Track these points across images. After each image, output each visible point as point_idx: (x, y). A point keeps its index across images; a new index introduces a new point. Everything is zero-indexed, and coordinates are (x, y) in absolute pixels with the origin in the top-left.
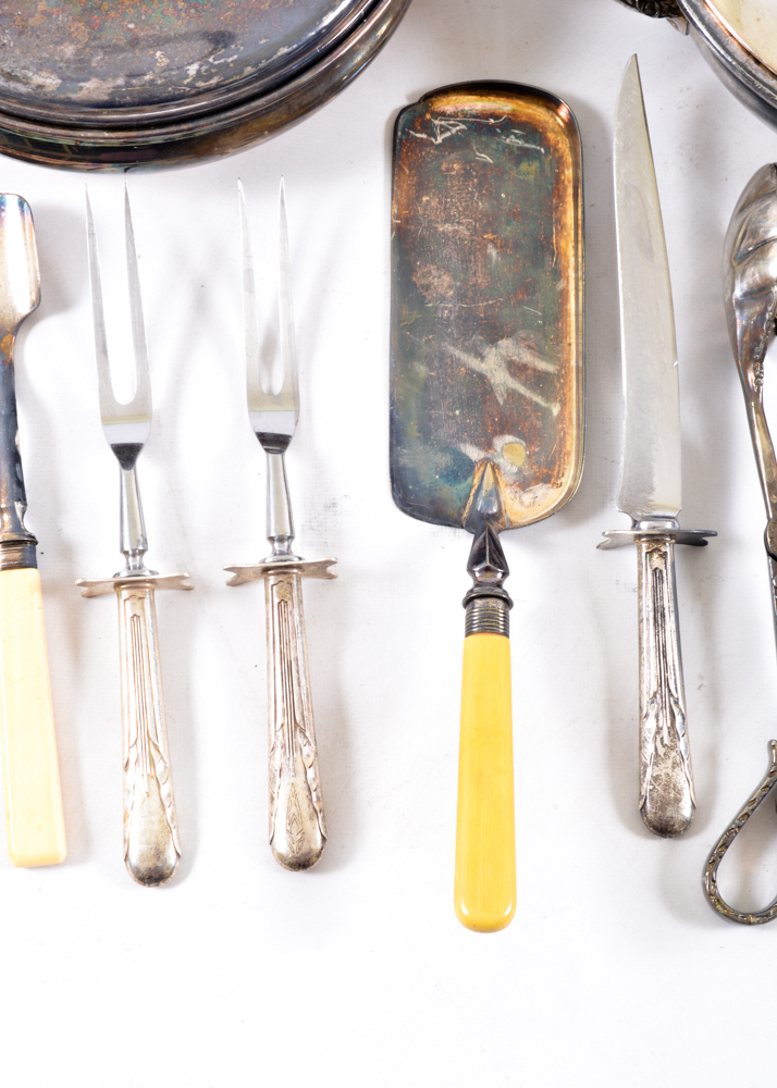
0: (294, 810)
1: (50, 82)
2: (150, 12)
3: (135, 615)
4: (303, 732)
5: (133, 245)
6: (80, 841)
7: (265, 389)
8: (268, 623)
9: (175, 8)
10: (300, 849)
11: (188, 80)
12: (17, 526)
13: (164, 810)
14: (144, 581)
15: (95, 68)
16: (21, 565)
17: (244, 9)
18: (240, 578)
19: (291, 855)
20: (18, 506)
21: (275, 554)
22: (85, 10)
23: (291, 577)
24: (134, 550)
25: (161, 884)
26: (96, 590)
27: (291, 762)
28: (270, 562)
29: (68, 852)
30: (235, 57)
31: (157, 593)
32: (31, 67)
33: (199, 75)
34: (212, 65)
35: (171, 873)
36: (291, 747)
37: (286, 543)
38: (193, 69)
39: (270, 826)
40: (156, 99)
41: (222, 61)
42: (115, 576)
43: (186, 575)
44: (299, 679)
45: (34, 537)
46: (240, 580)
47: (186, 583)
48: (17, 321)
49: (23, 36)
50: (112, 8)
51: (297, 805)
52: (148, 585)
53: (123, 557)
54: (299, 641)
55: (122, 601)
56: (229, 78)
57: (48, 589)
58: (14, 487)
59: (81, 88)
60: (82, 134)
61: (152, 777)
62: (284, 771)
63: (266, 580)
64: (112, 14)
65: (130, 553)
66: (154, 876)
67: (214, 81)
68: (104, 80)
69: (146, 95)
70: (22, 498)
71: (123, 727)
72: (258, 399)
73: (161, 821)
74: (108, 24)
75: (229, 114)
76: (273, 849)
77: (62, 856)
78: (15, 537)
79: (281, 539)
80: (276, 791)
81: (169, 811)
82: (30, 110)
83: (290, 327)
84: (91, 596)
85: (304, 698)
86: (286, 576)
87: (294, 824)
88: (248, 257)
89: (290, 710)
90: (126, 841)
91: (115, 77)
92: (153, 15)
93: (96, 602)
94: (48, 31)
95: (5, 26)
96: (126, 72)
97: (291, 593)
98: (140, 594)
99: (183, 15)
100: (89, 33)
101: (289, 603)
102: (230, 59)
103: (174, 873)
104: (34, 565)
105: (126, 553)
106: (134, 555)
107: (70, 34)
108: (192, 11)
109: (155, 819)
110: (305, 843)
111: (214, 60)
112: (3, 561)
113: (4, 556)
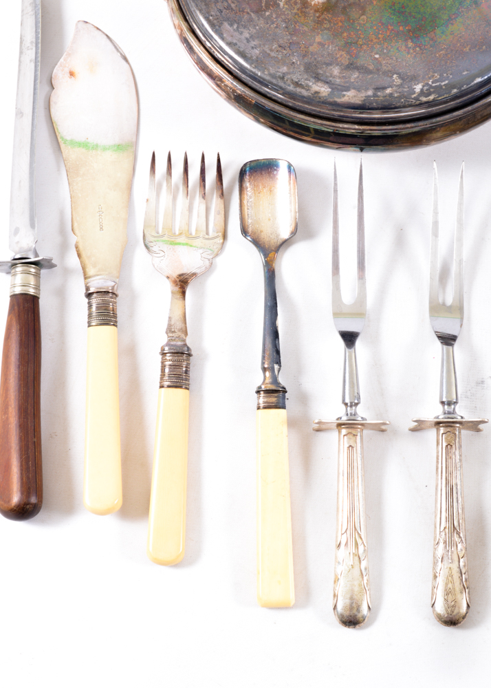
0: (450, 585)
1: (324, 90)
2: (390, 47)
3: (350, 446)
4: (458, 534)
5: (362, 199)
6: (304, 594)
7: (441, 301)
8: (438, 459)
9: (406, 46)
10: (453, 612)
11: (415, 95)
12: (275, 380)
13: (363, 578)
14: (358, 424)
15: (353, 82)
16: (276, 407)
17: (452, 50)
18: (419, 427)
19: (446, 616)
20: (276, 367)
21: (445, 413)
22: (347, 43)
23: (455, 430)
24: (351, 403)
25: (357, 626)
26: (323, 427)
27: (450, 553)
28: (441, 418)
29: (296, 600)
30: (447, 82)
31: (365, 432)
32: (312, 79)
33: (422, 93)
34: (431, 87)
35: (364, 620)
36: (449, 543)
37: (453, 406)
38: (418, 88)
39: (433, 594)
40: (393, 106)
41: (438, 84)
42: (337, 419)
43: (388, 422)
44: (457, 498)
45: (285, 388)
46: (419, 428)
47: (383, 427)
48: (279, 243)
49: (306, 58)
50: (365, 44)
51: (453, 582)
52: (359, 426)
53: (344, 406)
54: (458, 473)
55: (342, 436)
56: (441, 96)
57: (292, 423)
58: (275, 354)
59: (344, 95)
60: (341, 125)
61: (356, 555)
62: (445, 559)
63: (438, 430)
64: (365, 47)
65: (349, 404)
66: (351, 621)
67: (431, 98)
68: (359, 91)
69: (386, 103)
70: (279, 363)
71: (338, 520)
72: (437, 308)
73: (360, 585)
74: (361, 54)
75: (438, 119)
76: (434, 611)
77: (293, 602)
78: (273, 387)
79: (449, 404)
80: (438, 572)
81: (365, 578)
82: (308, 107)
83: (460, 262)
84: (318, 430)
85: (460, 511)
86: (452, 429)
87: (450, 595)
88: (436, 213)
89: (451, 518)
90: (335, 596)
91: (367, 89)
92: (392, 50)
93: (321, 434)
94: (322, 56)
95: (294, 51)
96: (373, 86)
97: (455, 440)
98: (354, 432)
99: (411, 51)
100: (349, 59)
101: (454, 446)
102: (443, 83)
103: (366, 620)
104: (284, 407)
105: (346, 404)
106: (351, 406)
107: (336, 59)
108: (418, 49)
109: (356, 583)
110: (457, 608)
111: (433, 83)
112: (264, 402)
113: (266, 400)
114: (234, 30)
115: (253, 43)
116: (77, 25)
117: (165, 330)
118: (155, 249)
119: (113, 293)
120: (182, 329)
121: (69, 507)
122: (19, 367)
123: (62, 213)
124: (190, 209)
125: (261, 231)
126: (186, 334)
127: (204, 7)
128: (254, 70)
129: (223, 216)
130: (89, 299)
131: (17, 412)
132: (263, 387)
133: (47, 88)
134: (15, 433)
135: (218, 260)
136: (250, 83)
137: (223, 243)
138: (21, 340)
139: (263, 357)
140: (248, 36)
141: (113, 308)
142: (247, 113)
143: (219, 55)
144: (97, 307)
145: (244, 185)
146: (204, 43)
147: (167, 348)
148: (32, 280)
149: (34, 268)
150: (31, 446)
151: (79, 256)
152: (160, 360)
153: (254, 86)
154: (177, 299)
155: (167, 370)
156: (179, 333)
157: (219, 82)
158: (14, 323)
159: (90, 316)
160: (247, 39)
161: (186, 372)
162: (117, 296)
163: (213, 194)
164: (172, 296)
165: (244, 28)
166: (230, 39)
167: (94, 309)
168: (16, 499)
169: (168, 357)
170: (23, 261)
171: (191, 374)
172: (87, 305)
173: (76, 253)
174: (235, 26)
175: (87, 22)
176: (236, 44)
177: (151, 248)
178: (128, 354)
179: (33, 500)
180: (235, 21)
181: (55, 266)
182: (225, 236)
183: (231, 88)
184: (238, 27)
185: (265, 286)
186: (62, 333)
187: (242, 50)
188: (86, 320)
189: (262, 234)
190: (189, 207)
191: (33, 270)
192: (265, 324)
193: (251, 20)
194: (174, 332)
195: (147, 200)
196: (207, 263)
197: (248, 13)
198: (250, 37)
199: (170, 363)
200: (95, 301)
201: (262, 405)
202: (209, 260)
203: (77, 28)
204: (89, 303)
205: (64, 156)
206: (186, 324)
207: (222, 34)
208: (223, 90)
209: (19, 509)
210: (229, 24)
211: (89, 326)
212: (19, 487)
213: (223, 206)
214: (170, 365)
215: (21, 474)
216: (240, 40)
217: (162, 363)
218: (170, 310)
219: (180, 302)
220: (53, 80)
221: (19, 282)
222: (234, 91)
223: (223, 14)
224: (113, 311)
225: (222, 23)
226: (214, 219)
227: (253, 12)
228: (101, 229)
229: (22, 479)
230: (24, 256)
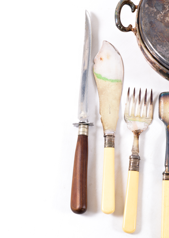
112: (165, 178)
113: (166, 177)
114: (161, 47)
115: (167, 52)
116: (103, 42)
117: (131, 150)
118: (128, 121)
119: (113, 136)
120: (137, 150)
121: (96, 210)
122: (81, 160)
123: (96, 107)
124: (141, 108)
125: (166, 117)
126: (139, 152)
127: (150, 39)
128: (168, 62)
129: (152, 111)
130: (105, 138)
131: (80, 176)
132: (165, 172)
133: (92, 63)
134: (79, 183)
135: (150, 126)
136: (166, 66)
137: (152, 120)
138: (82, 151)
139: (165, 162)
140: (165, 50)
141: (113, 141)
142: (163, 76)
143: (155, 56)
144: (108, 141)
145: (160, 101)
146: (150, 51)
147: (132, 157)
148: (86, 130)
149: (87, 126)
150: (84, 188)
151: (102, 122)
152: (129, 161)
153: (167, 67)
154: (136, 139)
155: (131, 164)
156: (136, 152)
157: (154, 65)
158: (80, 145)
159: (105, 143)
160: (165, 51)
161: (138, 165)
162: (115, 137)
163: (149, 103)
164: (134, 138)
165: (164, 47)
166: (159, 51)
167: (107, 141)
168: (78, 207)
169: (132, 160)
170: (83, 123)
171: (140, 166)
172: (104, 140)
173: (101, 121)
174: (161, 46)
175: (107, 41)
176: (161, 52)
177: (127, 121)
178: (118, 158)
179: (84, 207)
180: (161, 44)
181: (93, 125)
182: (152, 118)
183: (158, 67)
184: (162, 47)
185: (166, 136)
186: (95, 149)
187: (163, 54)
188: (104, 145)
189: (166, 118)
190: (140, 107)
191: (86, 127)
192: (166, 150)
193: (166, 44)
194: (134, 151)
195: (126, 104)
196: (146, 127)
197: (165, 42)
198: (166, 50)
199: (133, 162)
200: (107, 138)
201: (164, 179)
202: (147, 126)
203: (103, 43)
204: (105, 139)
205: (98, 87)
206: (138, 148)
207: (157, 49)
208: (155, 68)
209: (79, 210)
210: (159, 45)
211: (105, 147)
212: (80, 203)
213: (152, 107)
214: (133, 163)
215: (81, 198)
216: (163, 51)
217: (130, 162)
218: (133, 143)
219: (136, 141)
220: (94, 61)
221: (82, 130)
222: (159, 68)
223: (157, 42)
224: (113, 142)
225: (157, 45)
226: (149, 112)
227: (167, 41)
228: (110, 113)
229: (81, 200)
230: (84, 122)
